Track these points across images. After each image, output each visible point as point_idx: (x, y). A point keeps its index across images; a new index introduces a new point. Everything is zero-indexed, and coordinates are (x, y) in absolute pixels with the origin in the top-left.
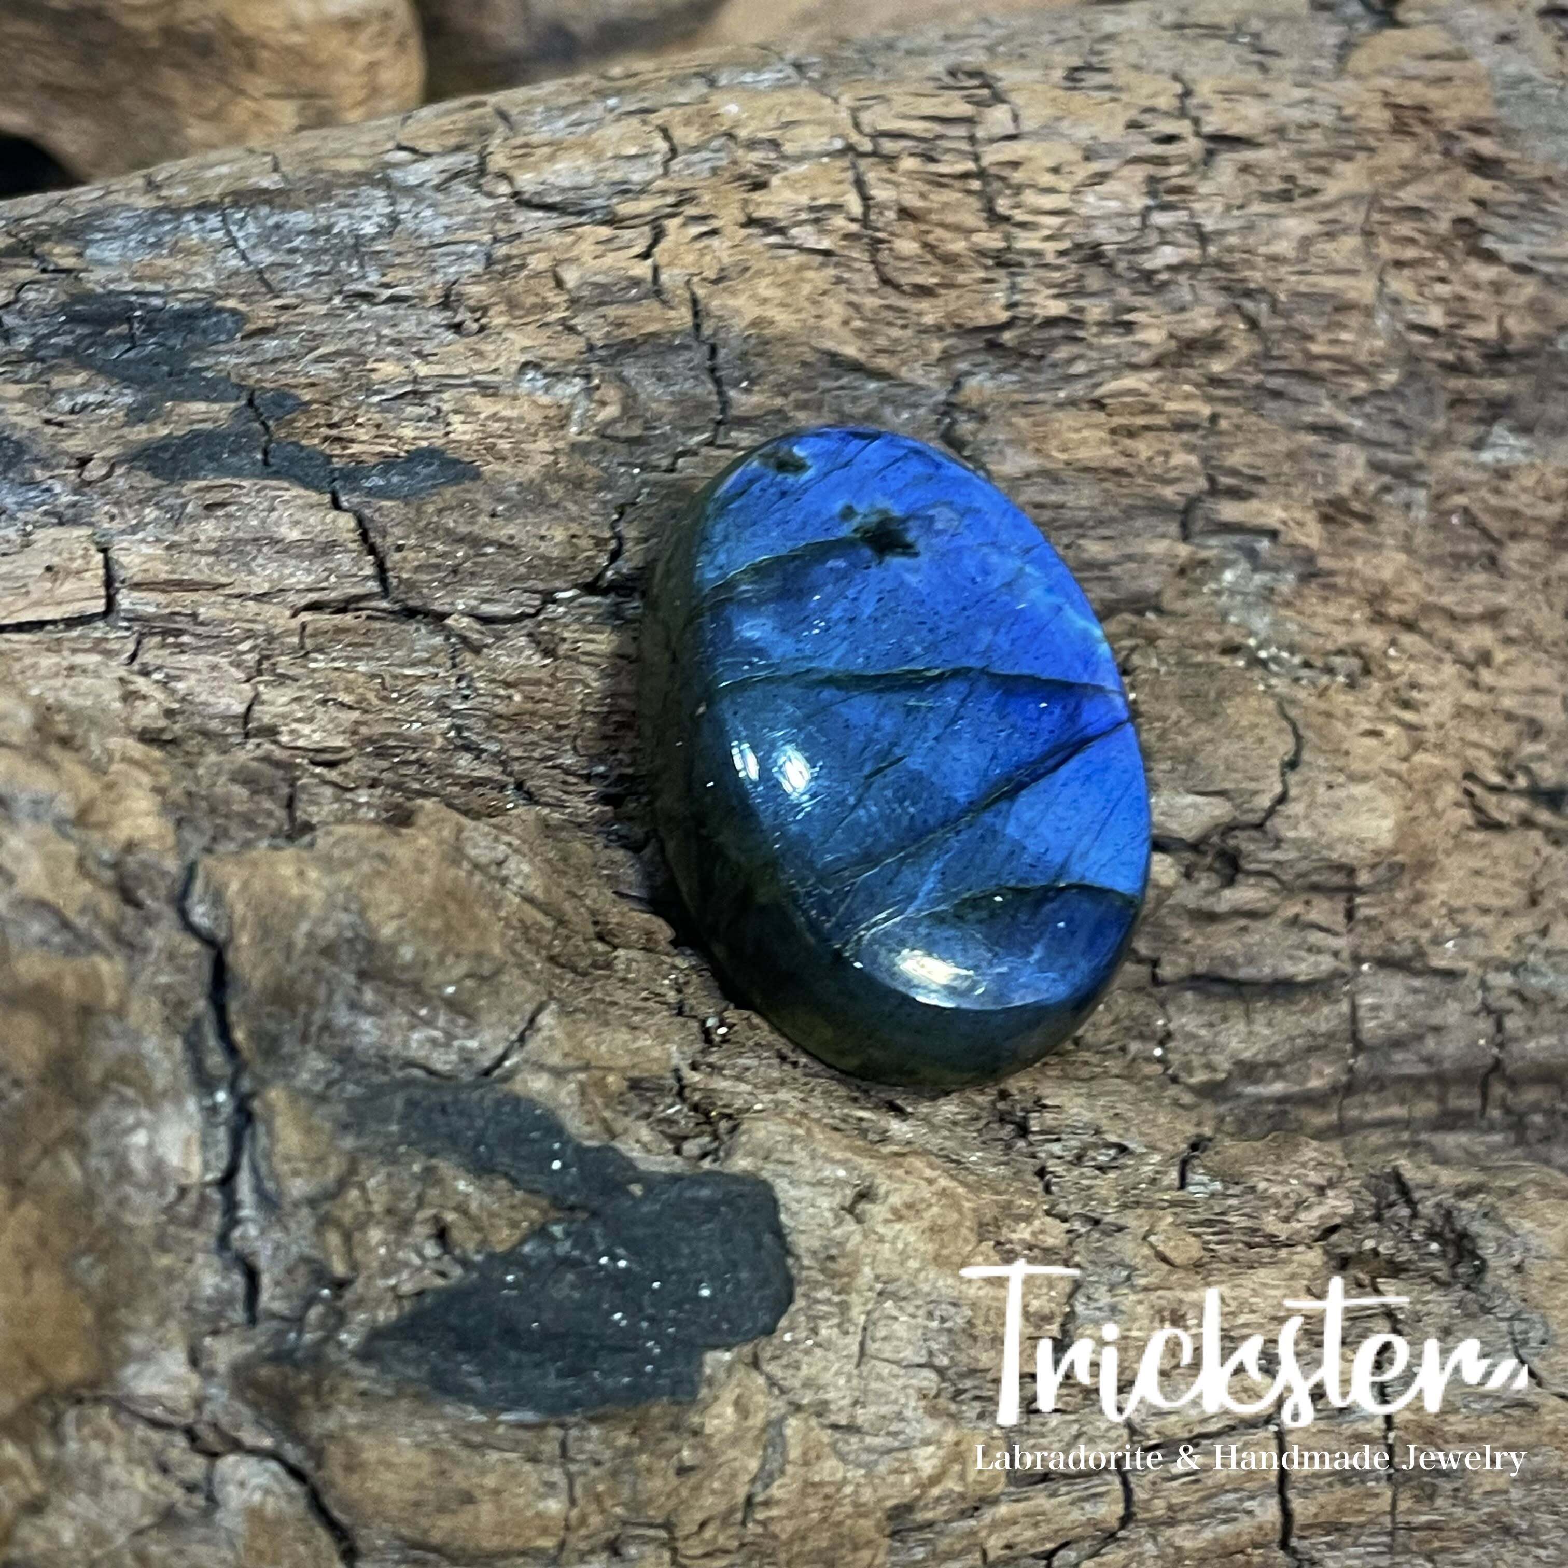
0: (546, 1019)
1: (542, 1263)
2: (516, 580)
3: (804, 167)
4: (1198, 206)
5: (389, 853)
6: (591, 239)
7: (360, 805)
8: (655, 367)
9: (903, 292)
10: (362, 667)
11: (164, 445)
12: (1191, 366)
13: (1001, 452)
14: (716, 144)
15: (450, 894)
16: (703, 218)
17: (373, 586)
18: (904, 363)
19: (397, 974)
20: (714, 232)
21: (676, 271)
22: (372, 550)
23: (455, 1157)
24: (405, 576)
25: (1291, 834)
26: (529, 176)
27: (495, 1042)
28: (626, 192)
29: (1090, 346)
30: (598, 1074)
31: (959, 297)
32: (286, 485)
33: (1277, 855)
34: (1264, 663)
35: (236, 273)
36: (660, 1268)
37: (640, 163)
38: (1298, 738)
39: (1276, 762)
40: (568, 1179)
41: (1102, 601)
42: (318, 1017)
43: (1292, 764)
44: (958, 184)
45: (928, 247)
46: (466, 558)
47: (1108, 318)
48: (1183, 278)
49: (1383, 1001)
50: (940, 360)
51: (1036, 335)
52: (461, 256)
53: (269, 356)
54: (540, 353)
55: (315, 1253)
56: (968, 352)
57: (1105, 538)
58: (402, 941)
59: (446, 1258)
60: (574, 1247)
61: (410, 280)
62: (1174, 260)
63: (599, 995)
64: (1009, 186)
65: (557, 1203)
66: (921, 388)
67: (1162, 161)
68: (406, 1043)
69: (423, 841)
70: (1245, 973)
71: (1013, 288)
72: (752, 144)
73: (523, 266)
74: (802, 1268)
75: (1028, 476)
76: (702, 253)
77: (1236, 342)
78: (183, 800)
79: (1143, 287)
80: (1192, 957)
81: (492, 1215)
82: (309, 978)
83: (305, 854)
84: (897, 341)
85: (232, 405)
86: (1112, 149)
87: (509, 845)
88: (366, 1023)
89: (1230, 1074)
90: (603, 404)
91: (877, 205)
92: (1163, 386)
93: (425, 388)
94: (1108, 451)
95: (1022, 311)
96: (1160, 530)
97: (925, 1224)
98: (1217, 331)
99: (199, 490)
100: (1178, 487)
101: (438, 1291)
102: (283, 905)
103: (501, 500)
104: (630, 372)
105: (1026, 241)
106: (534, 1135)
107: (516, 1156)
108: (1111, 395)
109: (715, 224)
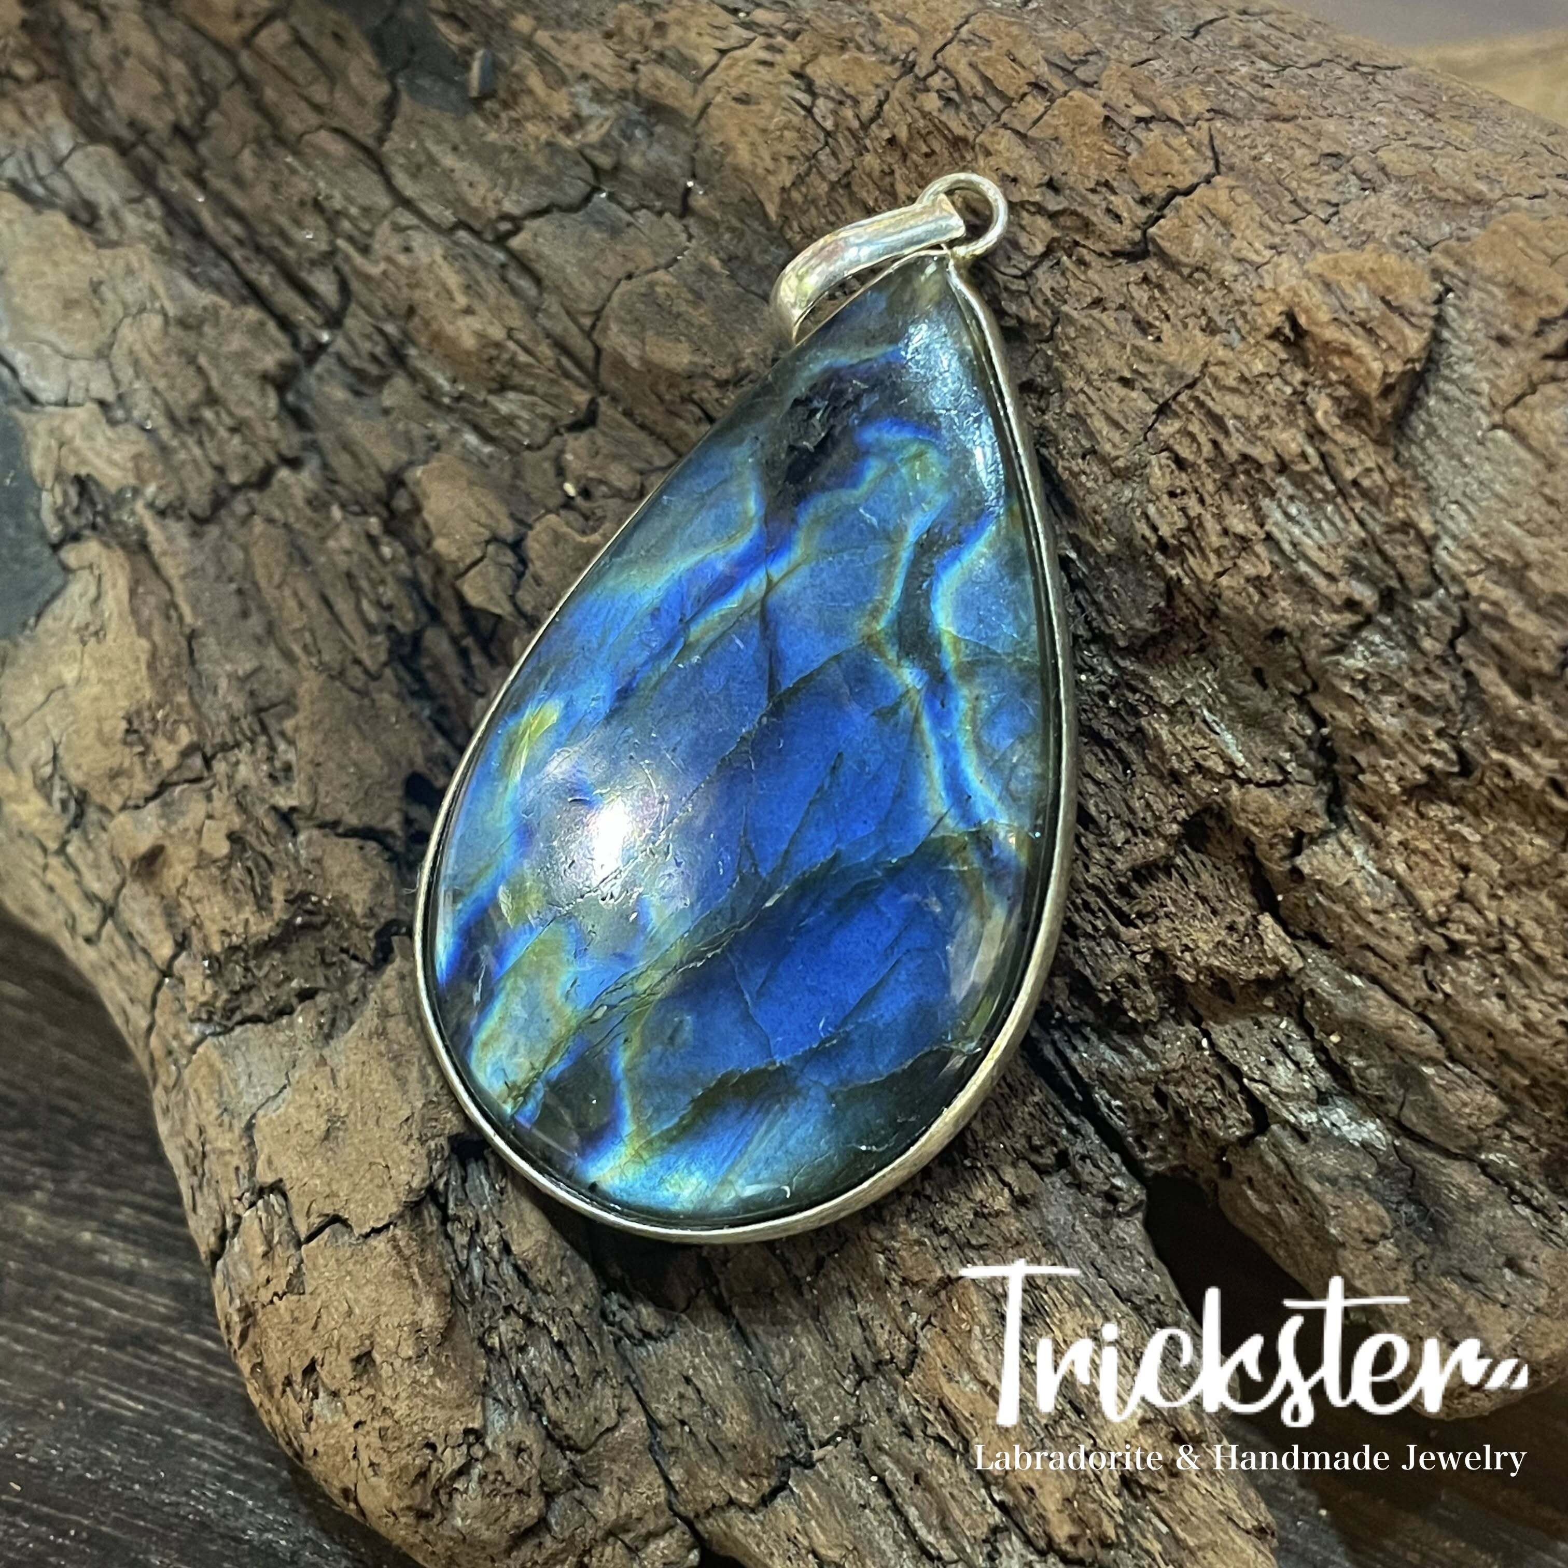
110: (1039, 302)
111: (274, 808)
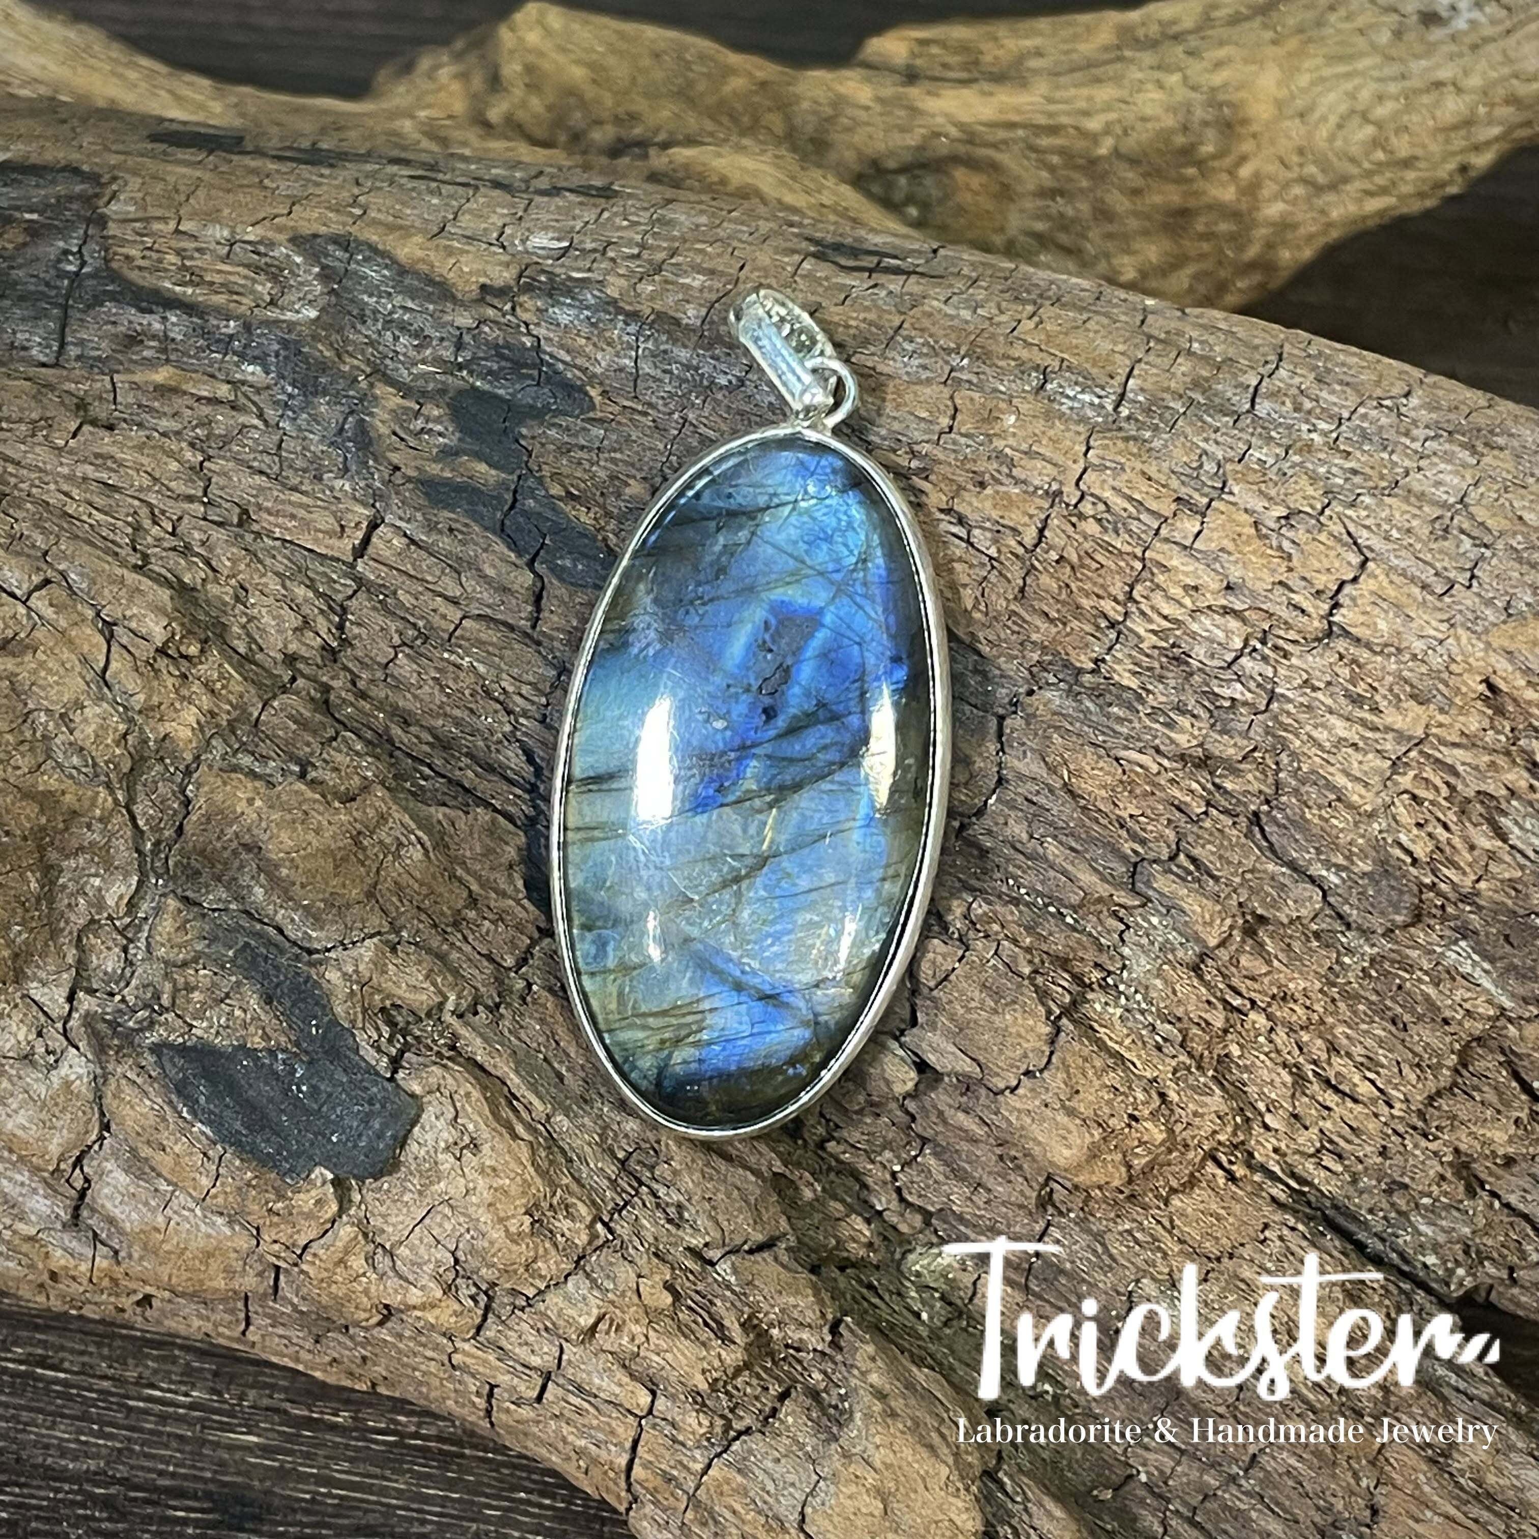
0: (370, 943)
1: (263, 1066)
3: (1016, 490)
4: (1282, 671)
5: (313, 813)
11: (445, 482)
14: (981, 438)
17: (525, 624)
18: (1002, 655)
19: (278, 879)
23: (258, 986)
25: (1006, 1113)
27: (328, 939)
30: (371, 991)
31: (1068, 635)
32: (501, 542)
33: (996, 1119)
34: (1119, 994)
35: (621, 370)
36: (320, 1110)
37: (923, 426)
38: (1049, 1062)
39: (1023, 1067)
42: (229, 874)
47: (1167, 708)
48: (1245, 712)
50: (1033, 666)
57: (1070, 848)
58: (283, 865)
60: (283, 1070)
62: (1237, 696)
64: (1152, 581)
65: (298, 1042)
66: (1009, 677)
67: (1285, 623)
68: (276, 913)
69: (342, 817)
71: (1109, 651)
72: (999, 456)
74: (407, 1160)
75: (1033, 778)
79: (1207, 701)
82: (228, 854)
83: (264, 790)
85: (505, 476)
86: (1253, 594)
88: (258, 891)
91: (1047, 544)
92: (1179, 774)
94: (1105, 794)
95: (1103, 669)
96: (1115, 864)
97: (496, 1184)
99: (450, 518)
100: (1137, 846)
101: (210, 1045)
102: (227, 813)
105: (1138, 626)
108: (1129, 761)
110: (1252, 685)
111: (689, 1249)
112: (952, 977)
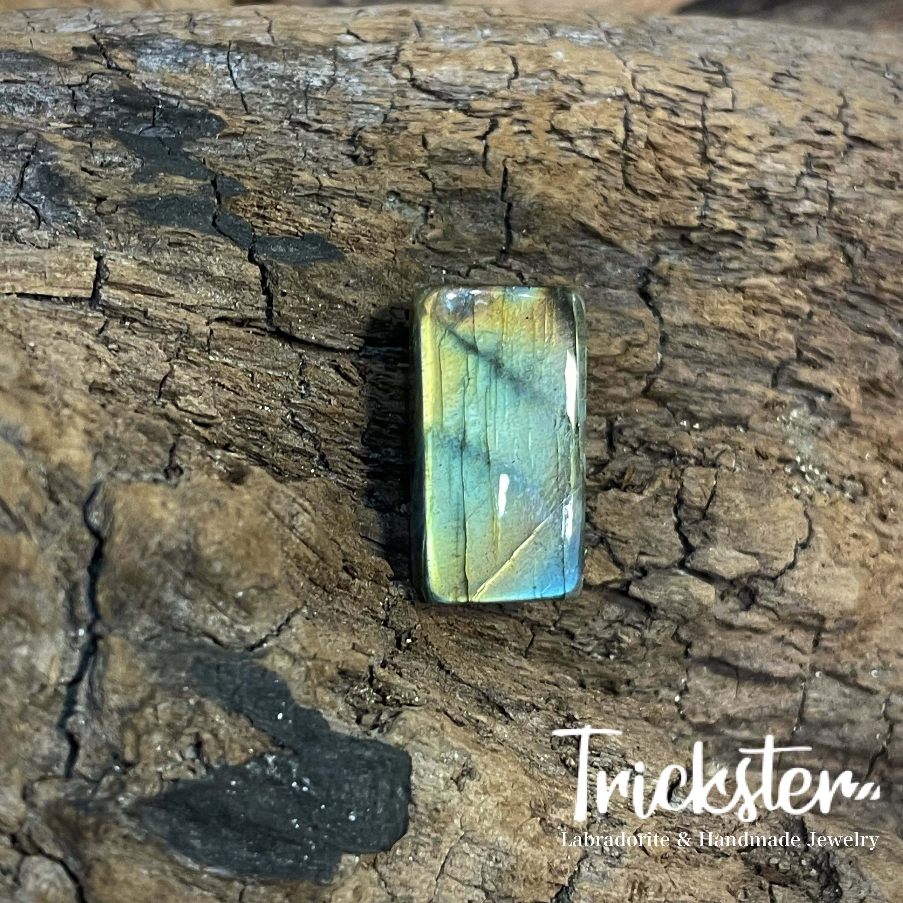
0: (297, 620)
1: (255, 777)
2: (351, 328)
3: (594, 102)
4: (834, 180)
5: (224, 500)
6: (451, 120)
7: (215, 460)
8: (471, 208)
9: (637, 194)
10: (241, 365)
11: (152, 199)
12: (804, 278)
13: (673, 308)
14: (543, 75)
15: (255, 534)
16: (524, 122)
17: (261, 314)
18: (626, 238)
19: (208, 578)
20: (528, 132)
21: (498, 151)
22: (266, 292)
23: (218, 700)
24: (283, 312)
25: (792, 589)
26: (424, 70)
27: (261, 630)
28: (482, 93)
29: (744, 253)
30: (320, 663)
31: (670, 205)
32: (223, 241)
33: (781, 600)
34: (803, 474)
35: (227, 93)
36: (329, 795)
37: (493, 77)
38: (811, 531)
39: (794, 543)
40: (285, 727)
41: (712, 414)
42: (153, 594)
43: (804, 546)
44: (687, 133)
45: (659, 168)
46: (324, 307)
47: (760, 238)
48: (813, 223)
49: (823, 697)
50: (650, 241)
51: (713, 238)
52: (368, 112)
53: (233, 152)
54: (402, 186)
55: (117, 743)
56: (667, 240)
57: (724, 375)
58: (217, 559)
59: (197, 761)
60: (278, 772)
61: (333, 121)
62: (810, 210)
63: (336, 606)
64: (719, 142)
65: (274, 741)
66: (633, 256)
67: (819, 146)
68: (205, 620)
69: (247, 497)
70: (743, 663)
71: (706, 206)
72: (566, 80)
73: (406, 128)
74: (417, 812)
75: (685, 326)
76: (518, 143)
77: (835, 269)
78: (102, 440)
79: (786, 222)
80: (712, 647)
81: (231, 740)
82: (152, 571)
83: (169, 491)
84: (626, 224)
85: (201, 182)
86: (790, 132)
87: (301, 505)
88: (183, 604)
89: (718, 721)
90: (433, 227)
91: (634, 136)
92: (785, 288)
93: (324, 193)
94: (739, 321)
95: (707, 222)
96: (760, 376)
97: (501, 799)
98: (826, 260)
99: (168, 232)
100: (775, 353)
101: (187, 782)
102: (147, 523)
103: (354, 276)
104: (455, 209)
105: (721, 179)
106: (271, 695)
107: (256, 707)
108: (750, 287)
109: (529, 127)
112: (719, 492)
